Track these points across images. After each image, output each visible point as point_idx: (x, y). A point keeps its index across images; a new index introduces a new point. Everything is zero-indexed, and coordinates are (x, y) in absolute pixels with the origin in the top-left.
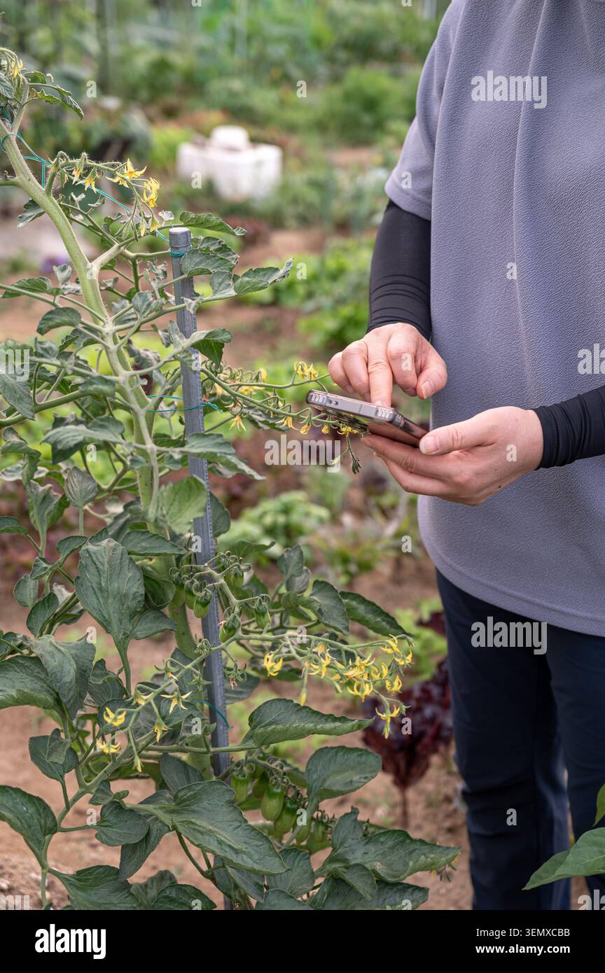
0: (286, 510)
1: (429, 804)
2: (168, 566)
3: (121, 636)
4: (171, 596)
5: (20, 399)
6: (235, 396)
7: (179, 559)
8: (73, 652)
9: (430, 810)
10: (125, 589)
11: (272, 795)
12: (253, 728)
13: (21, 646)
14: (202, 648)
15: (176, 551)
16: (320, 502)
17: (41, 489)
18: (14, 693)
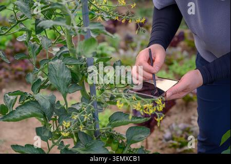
0: (101, 49)
1: (154, 141)
2: (78, 68)
3: (64, 93)
4: (80, 79)
5: (26, 12)
6: (99, 9)
7: (81, 66)
8: (49, 98)
9: (155, 143)
10: (64, 77)
11: (115, 143)
12: (110, 122)
13: (29, 97)
14: (93, 98)
15: (81, 63)
16: (112, 46)
17: (32, 43)
18: (30, 113)
